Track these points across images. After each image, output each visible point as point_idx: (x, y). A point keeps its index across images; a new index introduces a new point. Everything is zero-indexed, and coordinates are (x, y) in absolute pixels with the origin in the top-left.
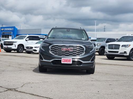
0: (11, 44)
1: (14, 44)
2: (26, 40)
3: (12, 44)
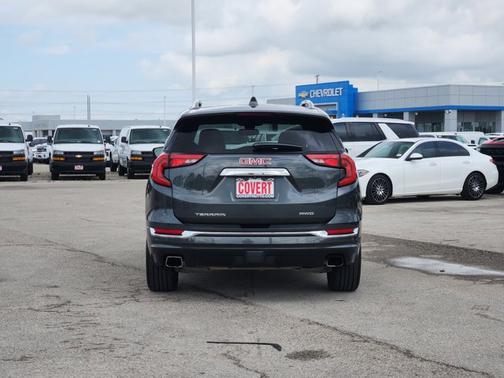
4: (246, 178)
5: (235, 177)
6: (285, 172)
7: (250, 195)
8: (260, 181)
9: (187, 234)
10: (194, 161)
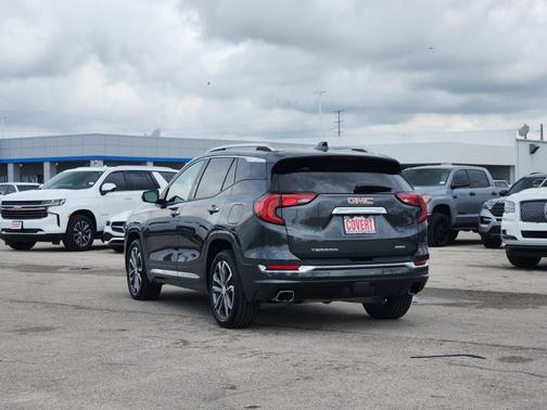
0: (38, 210)
1: (50, 210)
2: (103, 193)
3: (42, 214)
4: (352, 215)
5: (343, 215)
6: (383, 211)
7: (356, 231)
8: (362, 218)
9: (304, 269)
10: (307, 201)
